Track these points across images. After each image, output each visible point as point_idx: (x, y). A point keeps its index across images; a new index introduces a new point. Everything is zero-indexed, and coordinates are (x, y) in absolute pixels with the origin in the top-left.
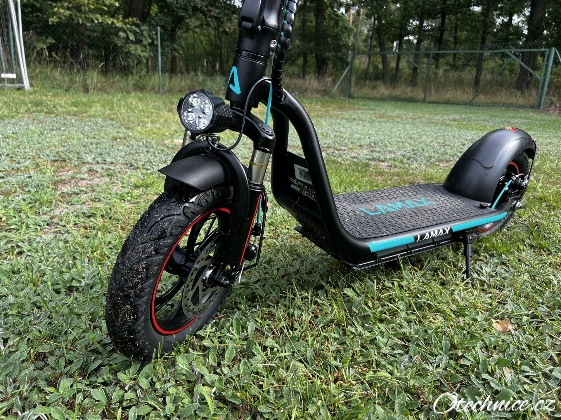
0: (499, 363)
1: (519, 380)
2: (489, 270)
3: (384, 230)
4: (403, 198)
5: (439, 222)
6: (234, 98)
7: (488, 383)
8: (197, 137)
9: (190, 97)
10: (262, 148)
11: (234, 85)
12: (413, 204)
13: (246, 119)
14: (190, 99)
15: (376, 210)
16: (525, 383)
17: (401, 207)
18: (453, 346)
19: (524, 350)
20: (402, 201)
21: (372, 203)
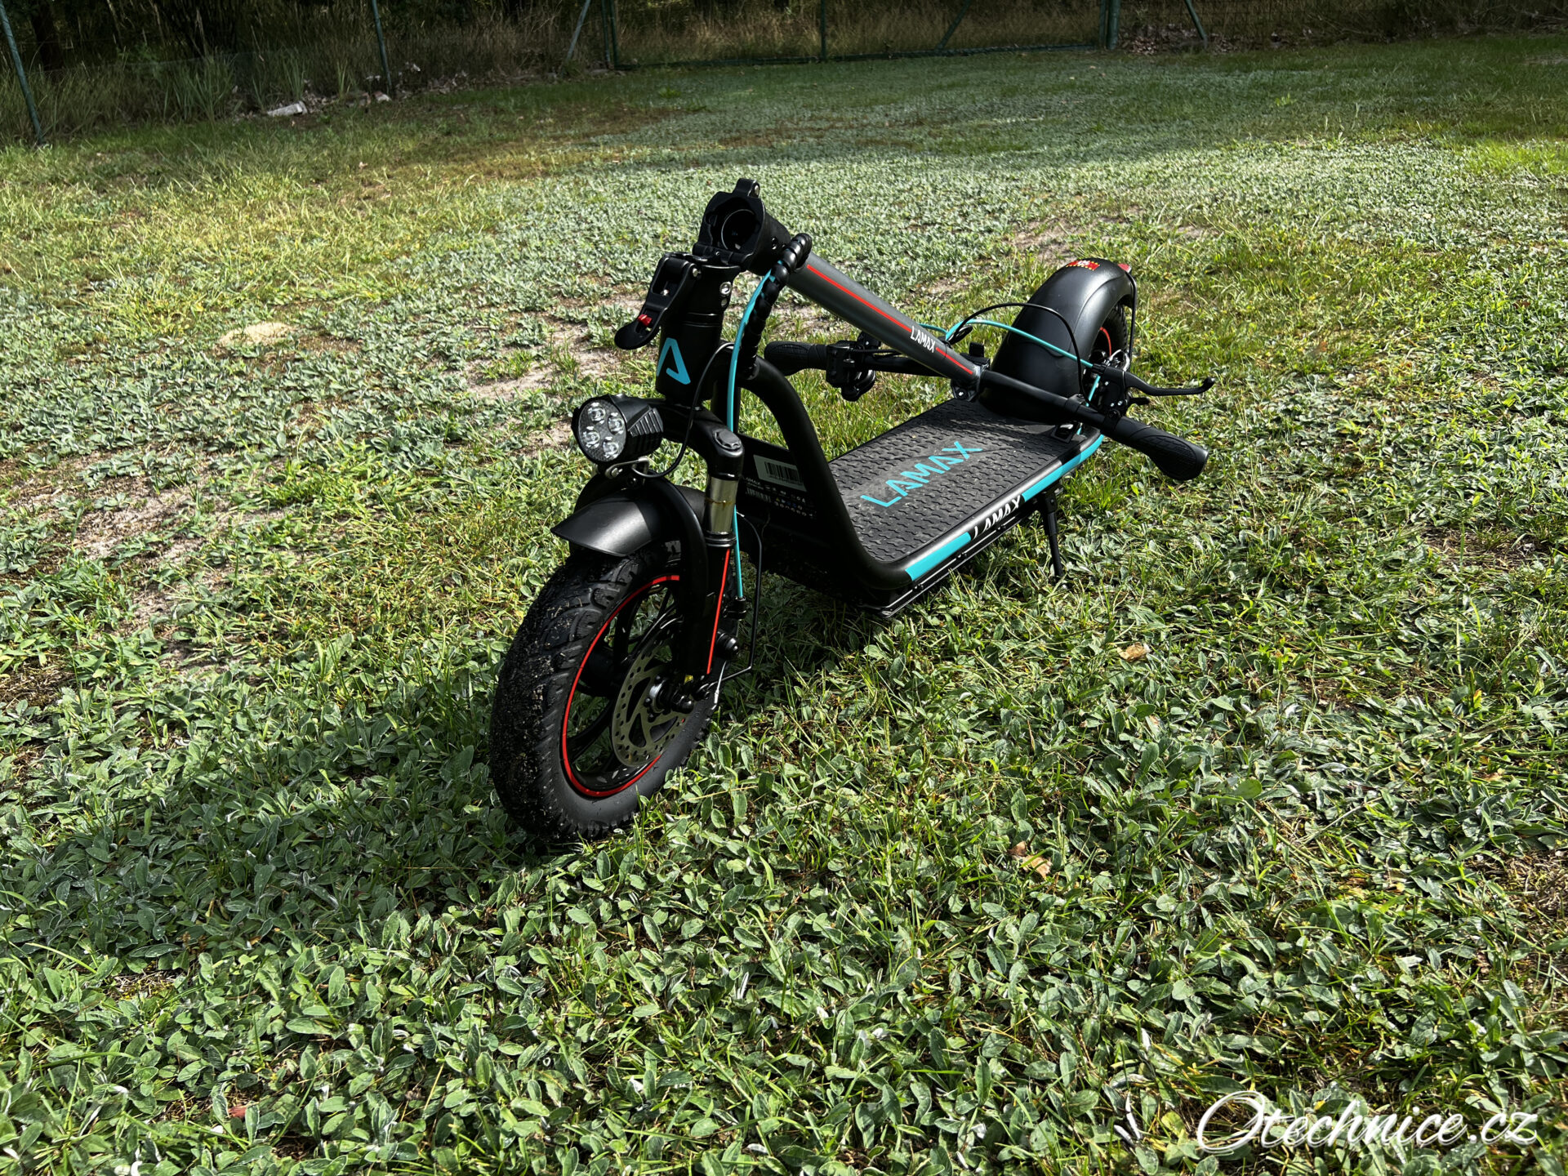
0: (1141, 714)
1: (1170, 730)
2: (1088, 548)
3: (920, 535)
4: (923, 452)
5: (1001, 491)
7: (1131, 746)
10: (722, 473)
11: (675, 370)
12: (945, 462)
15: (890, 494)
16: (1180, 732)
17: (927, 474)
18: (1069, 705)
19: (1169, 682)
20: (924, 459)
21: (876, 479)
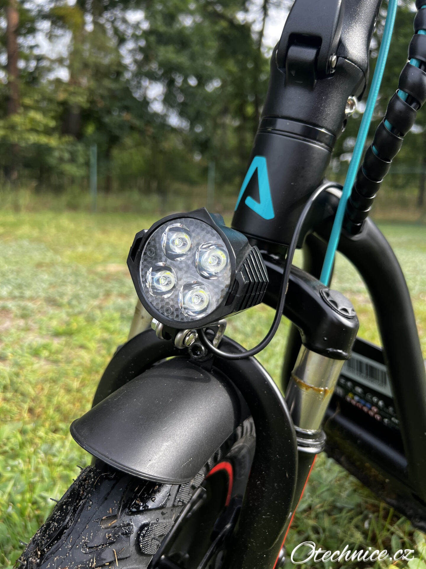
6: (253, 228)
8: (179, 335)
9: (163, 231)
10: (330, 350)
11: (257, 198)
13: (290, 281)
14: (164, 237)
